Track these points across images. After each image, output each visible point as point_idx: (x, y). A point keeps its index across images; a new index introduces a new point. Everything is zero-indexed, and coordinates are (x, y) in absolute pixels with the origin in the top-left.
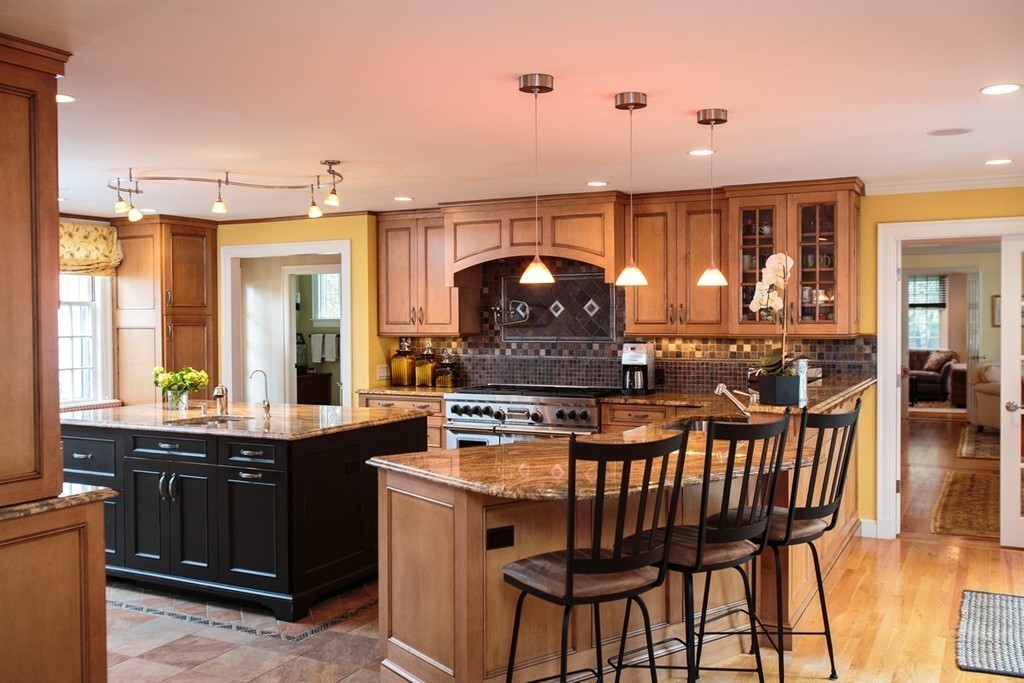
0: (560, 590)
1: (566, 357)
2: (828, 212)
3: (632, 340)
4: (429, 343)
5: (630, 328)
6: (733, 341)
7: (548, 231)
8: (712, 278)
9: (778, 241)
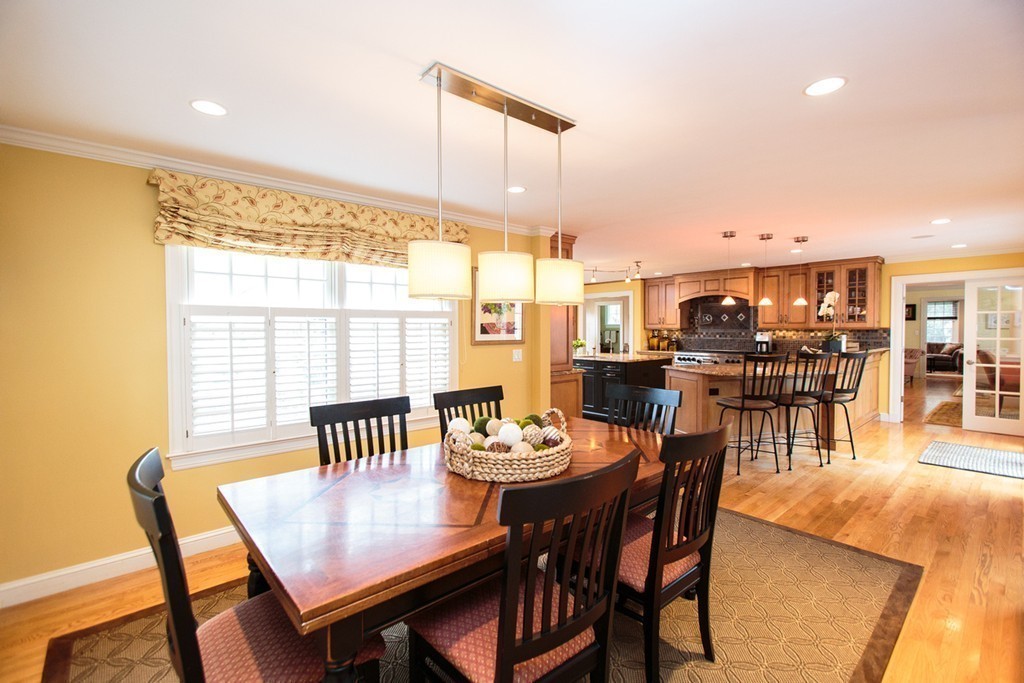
0: (740, 405)
1: (729, 338)
2: (863, 273)
3: (761, 330)
4: (666, 332)
5: (760, 325)
6: (812, 331)
7: (722, 285)
8: (801, 302)
9: (836, 285)
